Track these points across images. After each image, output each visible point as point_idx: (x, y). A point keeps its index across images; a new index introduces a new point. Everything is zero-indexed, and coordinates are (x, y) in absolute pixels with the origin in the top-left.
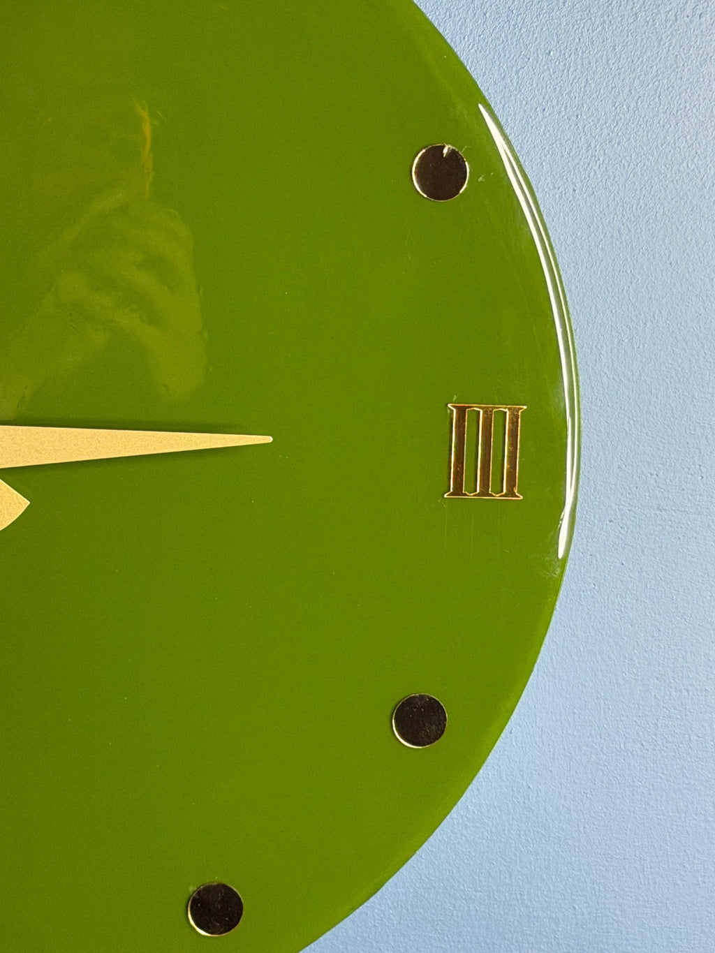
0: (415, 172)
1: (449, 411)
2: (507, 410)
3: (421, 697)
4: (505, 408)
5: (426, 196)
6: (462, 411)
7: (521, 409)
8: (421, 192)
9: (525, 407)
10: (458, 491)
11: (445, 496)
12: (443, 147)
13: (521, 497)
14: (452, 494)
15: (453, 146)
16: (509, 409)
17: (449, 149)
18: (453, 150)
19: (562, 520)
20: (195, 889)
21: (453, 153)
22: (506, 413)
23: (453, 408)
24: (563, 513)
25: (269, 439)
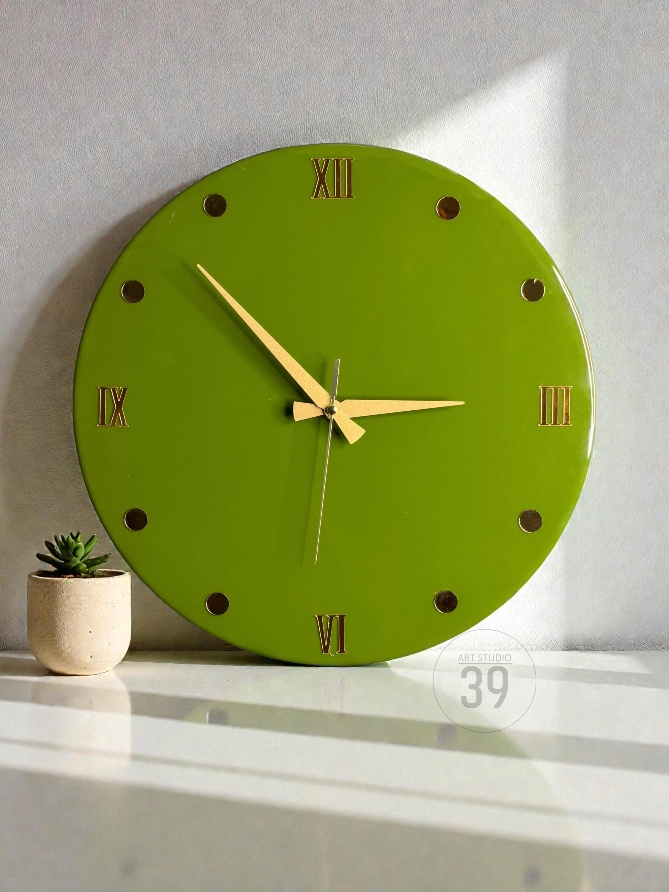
0: (522, 290)
1: (539, 389)
2: (564, 388)
3: (531, 511)
4: (563, 387)
5: (527, 300)
6: (545, 389)
8: (524, 297)
9: (572, 387)
10: (544, 423)
11: (539, 425)
12: (534, 279)
13: (571, 425)
14: (541, 425)
15: (538, 279)
16: (565, 388)
17: (536, 280)
18: (538, 281)
19: (589, 434)
20: (437, 593)
21: (538, 282)
22: (563, 390)
23: (541, 388)
24: (589, 432)
25: (463, 403)
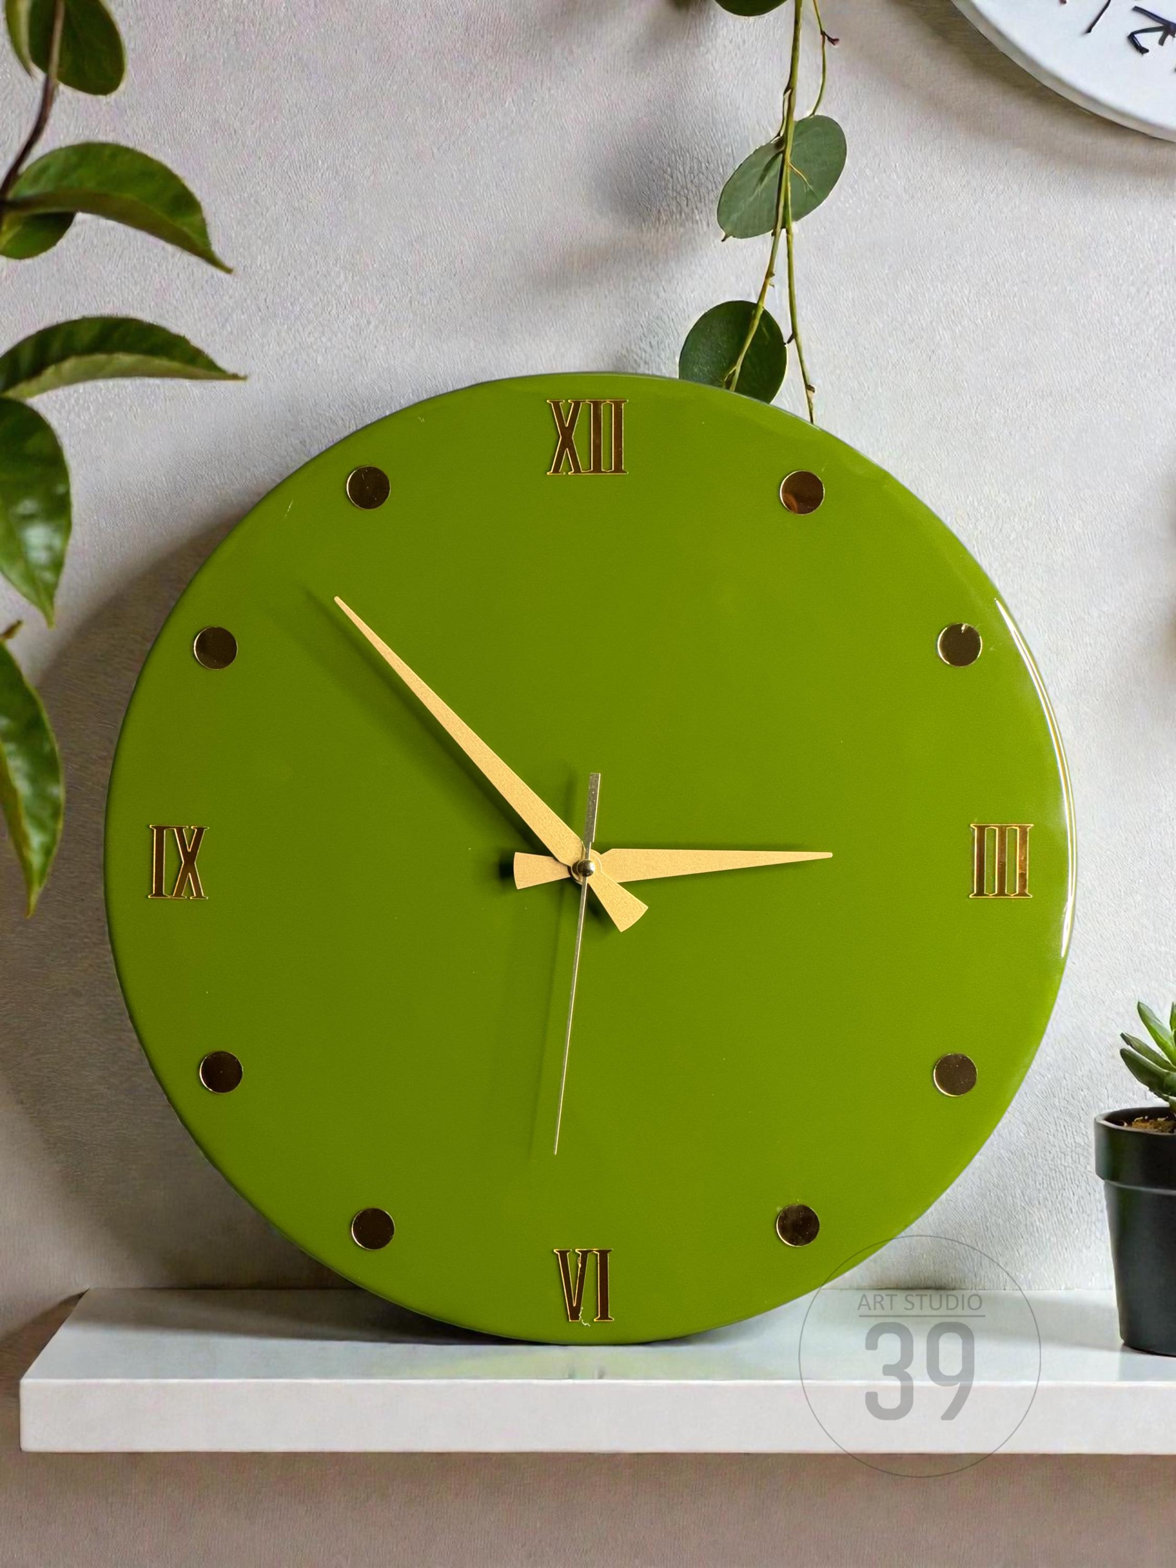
0: (940, 645)
1: (971, 830)
2: (1017, 828)
3: (956, 1056)
4: (1016, 826)
5: (948, 663)
6: (981, 829)
7: (1029, 826)
8: (943, 659)
9: (1032, 825)
10: (980, 892)
11: (970, 896)
12: (961, 625)
13: (1031, 896)
14: (975, 895)
15: (969, 624)
16: (1019, 827)
17: (966, 626)
18: (969, 627)
19: (1065, 914)
20: (782, 1209)
21: (969, 630)
22: (1016, 830)
23: (974, 827)
24: (1065, 909)
25: (829, 855)
